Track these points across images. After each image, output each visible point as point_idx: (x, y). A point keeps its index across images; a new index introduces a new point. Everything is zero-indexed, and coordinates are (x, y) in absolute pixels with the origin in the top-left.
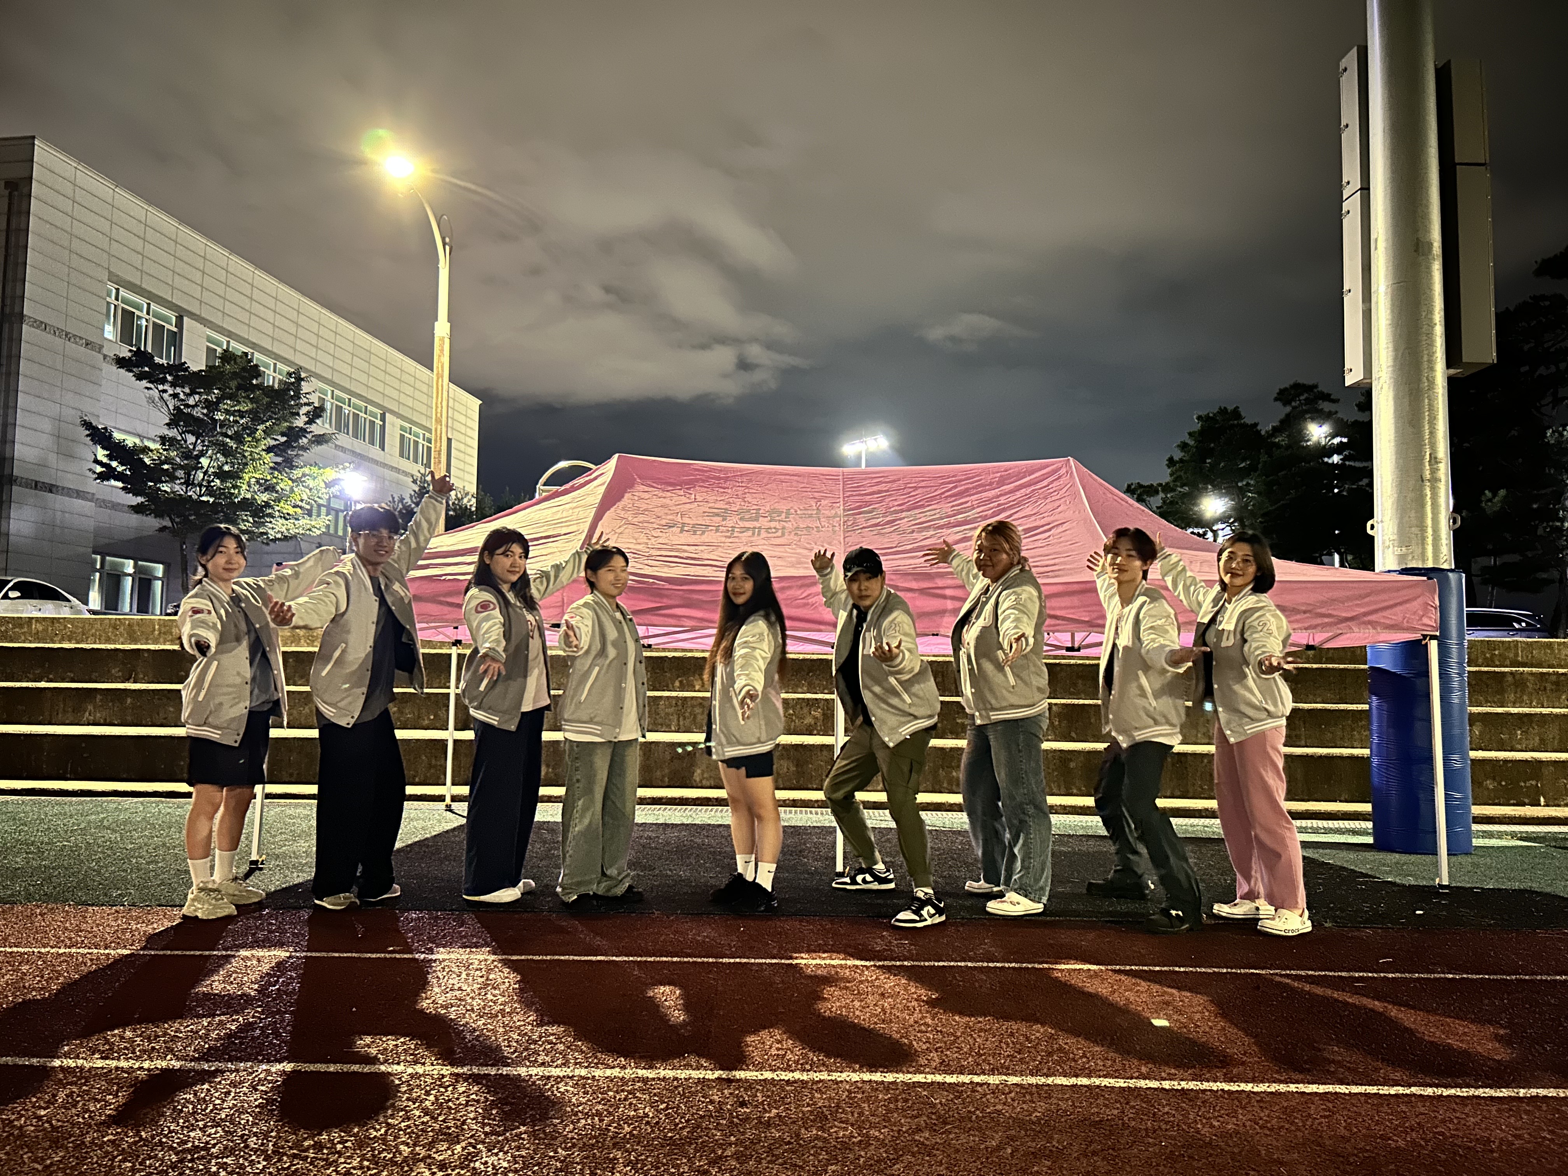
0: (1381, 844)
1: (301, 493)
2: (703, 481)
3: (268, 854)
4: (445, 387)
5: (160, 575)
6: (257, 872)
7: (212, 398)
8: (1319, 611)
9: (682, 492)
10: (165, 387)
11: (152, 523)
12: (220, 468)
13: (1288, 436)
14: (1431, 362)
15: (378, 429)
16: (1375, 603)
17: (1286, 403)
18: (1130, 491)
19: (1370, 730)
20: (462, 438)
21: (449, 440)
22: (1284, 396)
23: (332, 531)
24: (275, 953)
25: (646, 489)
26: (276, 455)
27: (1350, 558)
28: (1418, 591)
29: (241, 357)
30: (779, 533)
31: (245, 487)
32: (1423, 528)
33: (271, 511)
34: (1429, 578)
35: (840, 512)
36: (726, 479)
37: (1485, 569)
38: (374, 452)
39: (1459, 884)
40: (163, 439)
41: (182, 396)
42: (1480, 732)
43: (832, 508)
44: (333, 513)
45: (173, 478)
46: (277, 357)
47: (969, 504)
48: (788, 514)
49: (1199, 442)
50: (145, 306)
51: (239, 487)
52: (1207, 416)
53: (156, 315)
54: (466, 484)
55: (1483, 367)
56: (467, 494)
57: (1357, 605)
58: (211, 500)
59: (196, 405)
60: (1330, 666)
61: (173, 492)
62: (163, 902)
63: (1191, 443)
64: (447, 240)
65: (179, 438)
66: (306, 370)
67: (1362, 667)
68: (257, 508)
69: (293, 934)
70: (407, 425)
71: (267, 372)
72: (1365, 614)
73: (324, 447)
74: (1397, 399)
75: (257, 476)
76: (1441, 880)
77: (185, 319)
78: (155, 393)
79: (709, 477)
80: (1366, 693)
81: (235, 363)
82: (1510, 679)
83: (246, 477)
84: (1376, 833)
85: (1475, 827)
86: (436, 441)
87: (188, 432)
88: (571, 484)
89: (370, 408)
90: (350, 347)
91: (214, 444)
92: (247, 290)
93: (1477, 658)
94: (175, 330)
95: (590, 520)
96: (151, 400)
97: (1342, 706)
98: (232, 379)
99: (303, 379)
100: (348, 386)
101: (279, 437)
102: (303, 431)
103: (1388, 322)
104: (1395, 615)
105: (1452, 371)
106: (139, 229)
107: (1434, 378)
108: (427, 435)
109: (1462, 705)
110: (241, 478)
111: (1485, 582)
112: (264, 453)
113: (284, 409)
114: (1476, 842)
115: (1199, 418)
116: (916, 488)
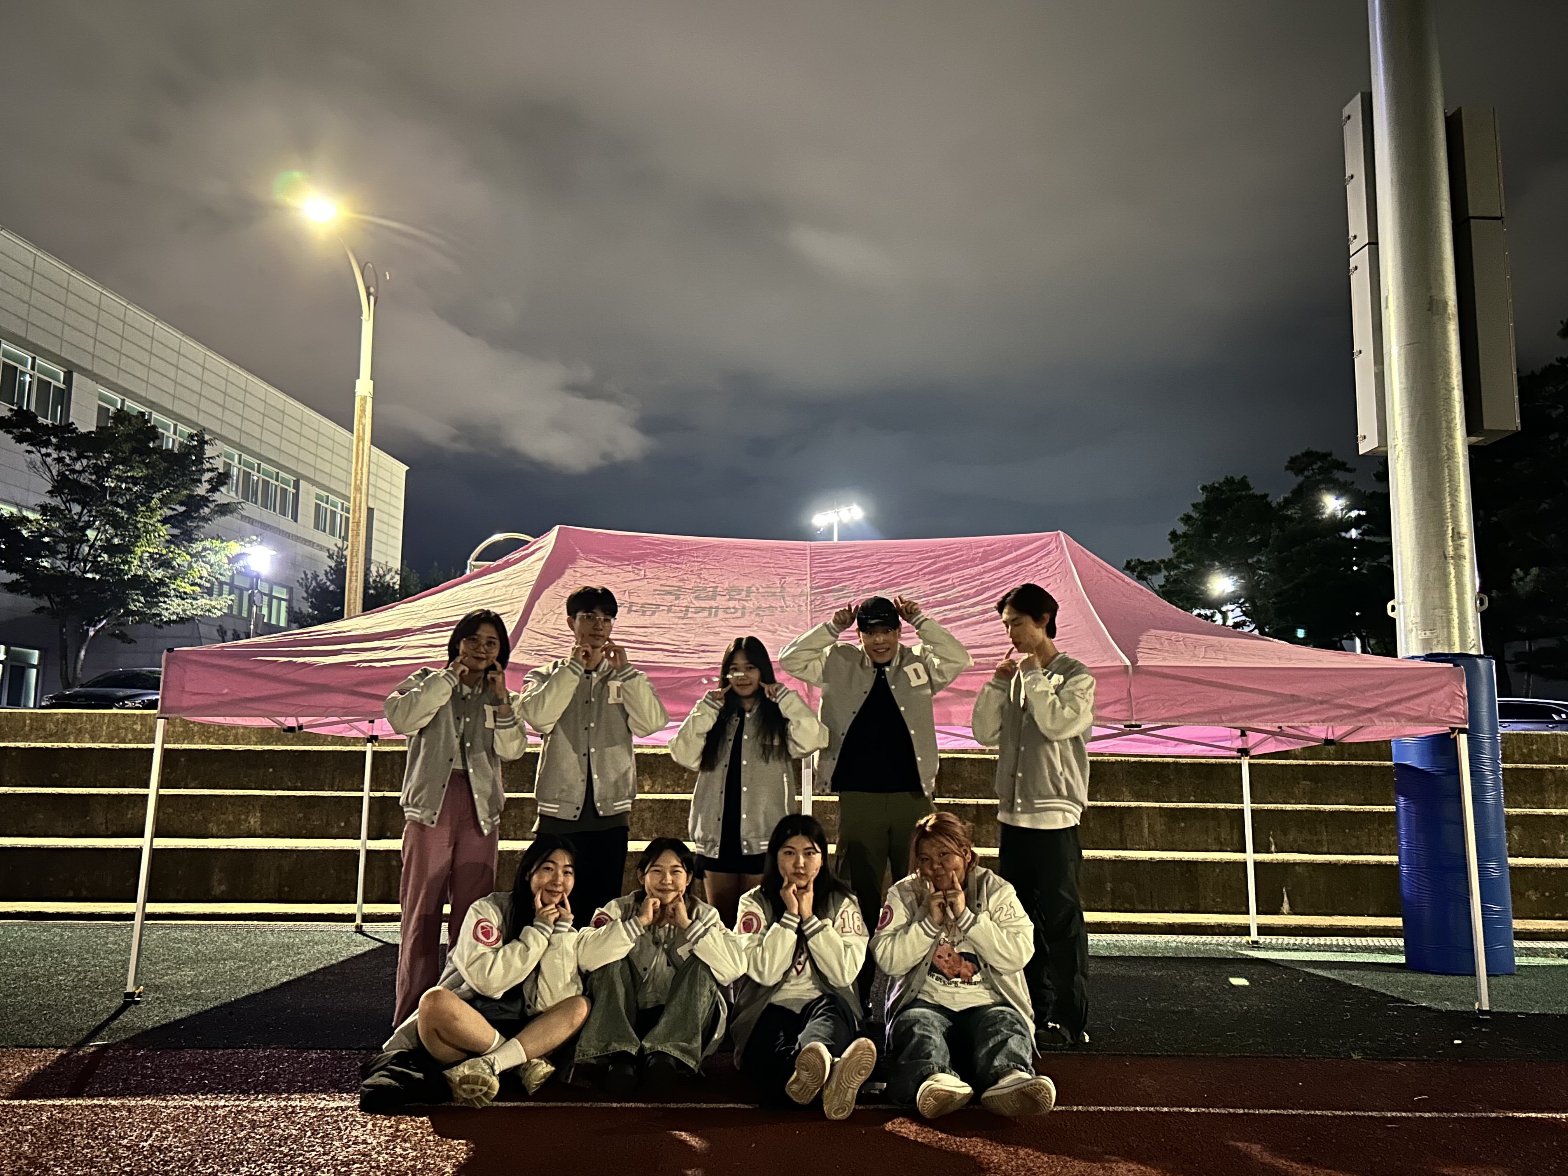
0: (1414, 965)
1: (201, 570)
2: (654, 555)
3: (146, 985)
4: (366, 451)
5: (35, 661)
6: (133, 1008)
7: (102, 462)
8: (1337, 701)
9: (630, 568)
10: (49, 451)
11: (27, 603)
12: (108, 540)
13: (1302, 509)
14: (1450, 429)
15: (290, 497)
16: (1398, 692)
17: (1299, 472)
18: (1129, 567)
19: (1399, 835)
20: (385, 507)
21: (370, 511)
22: (1296, 465)
23: (235, 612)
24: (149, 1102)
25: (591, 564)
26: (173, 527)
27: (1372, 642)
28: (1444, 679)
29: (136, 417)
30: (739, 614)
31: (136, 562)
32: (1448, 610)
33: (165, 590)
34: (1455, 665)
35: (807, 589)
36: (680, 553)
37: (1519, 656)
38: (285, 523)
39: (1501, 1009)
40: (44, 509)
41: (67, 460)
42: (1519, 836)
43: (799, 586)
44: (237, 591)
45: (53, 552)
46: (178, 418)
47: (950, 582)
48: (749, 592)
49: (1205, 514)
50: (30, 360)
51: (129, 563)
52: (1213, 487)
53: (42, 371)
54: (389, 559)
55: (1507, 435)
56: (390, 570)
57: (1377, 695)
58: (98, 577)
59: (83, 471)
60: (1353, 762)
61: (53, 568)
62: (21, 1041)
63: (1195, 515)
64: (372, 290)
65: (63, 507)
66: (211, 432)
67: (1389, 763)
68: (149, 586)
69: (172, 1079)
70: (324, 493)
71: (166, 433)
72: (1388, 705)
73: (228, 517)
74: (1415, 469)
75: (151, 550)
76: (1480, 1004)
77: (75, 375)
78: (37, 457)
79: (660, 551)
80: (1392, 794)
81: (130, 423)
82: (1550, 776)
83: (138, 551)
84: (1408, 951)
85: (1517, 944)
86: (354, 511)
87: (74, 501)
88: (505, 559)
89: (282, 474)
90: (261, 407)
91: (102, 514)
92: (146, 343)
93: (1514, 753)
94: (63, 386)
95: (525, 599)
96: (32, 465)
97: (1367, 808)
98: (126, 441)
99: (206, 442)
100: (257, 450)
101: (177, 507)
102: (205, 501)
103: (1403, 386)
104: (1419, 706)
105: (1474, 439)
106: (27, 276)
107: (1454, 446)
108: (346, 504)
109: (1497, 806)
110: (132, 552)
111: (1520, 669)
112: (159, 525)
113: (184, 475)
114: (1519, 961)
115: (1204, 488)
116: (891, 564)
